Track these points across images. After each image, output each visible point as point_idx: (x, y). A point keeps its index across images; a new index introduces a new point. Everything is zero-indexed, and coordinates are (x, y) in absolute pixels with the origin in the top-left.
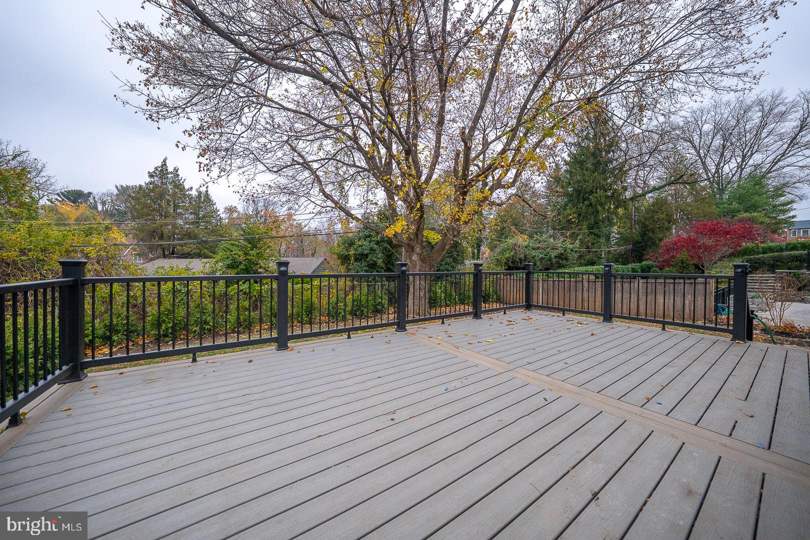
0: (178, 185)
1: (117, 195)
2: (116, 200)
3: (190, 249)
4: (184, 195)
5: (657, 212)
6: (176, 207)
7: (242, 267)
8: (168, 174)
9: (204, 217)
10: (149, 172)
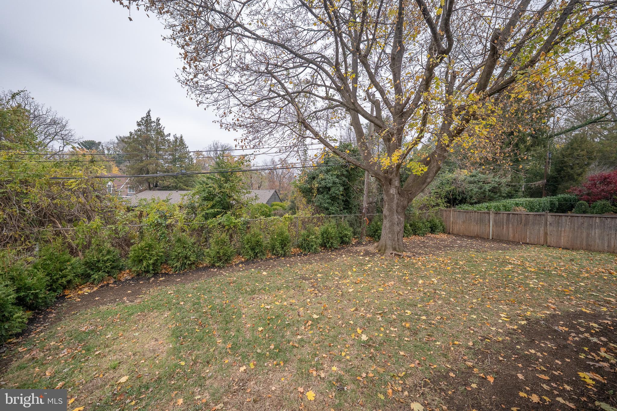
0: (160, 132)
1: (117, 143)
2: (117, 147)
3: (169, 183)
4: (164, 139)
5: (577, 150)
6: (158, 149)
7: (217, 199)
8: (151, 123)
9: (180, 157)
10: (137, 122)
